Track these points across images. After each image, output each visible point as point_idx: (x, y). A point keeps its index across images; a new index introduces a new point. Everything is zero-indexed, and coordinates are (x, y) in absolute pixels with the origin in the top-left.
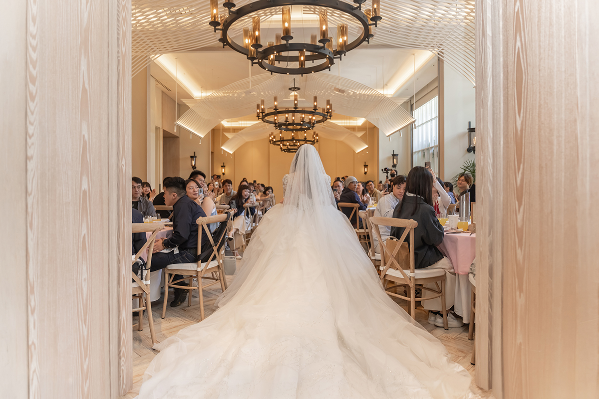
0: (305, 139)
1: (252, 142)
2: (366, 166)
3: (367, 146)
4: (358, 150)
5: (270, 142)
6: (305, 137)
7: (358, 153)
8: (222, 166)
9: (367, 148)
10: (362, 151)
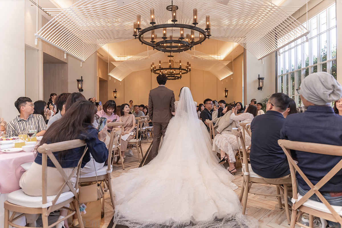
0: (180, 67)
1: (138, 71)
2: (226, 91)
3: (232, 73)
4: (222, 78)
5: (152, 71)
6: (181, 66)
7: (222, 80)
8: (114, 92)
9: (232, 75)
10: (226, 78)
